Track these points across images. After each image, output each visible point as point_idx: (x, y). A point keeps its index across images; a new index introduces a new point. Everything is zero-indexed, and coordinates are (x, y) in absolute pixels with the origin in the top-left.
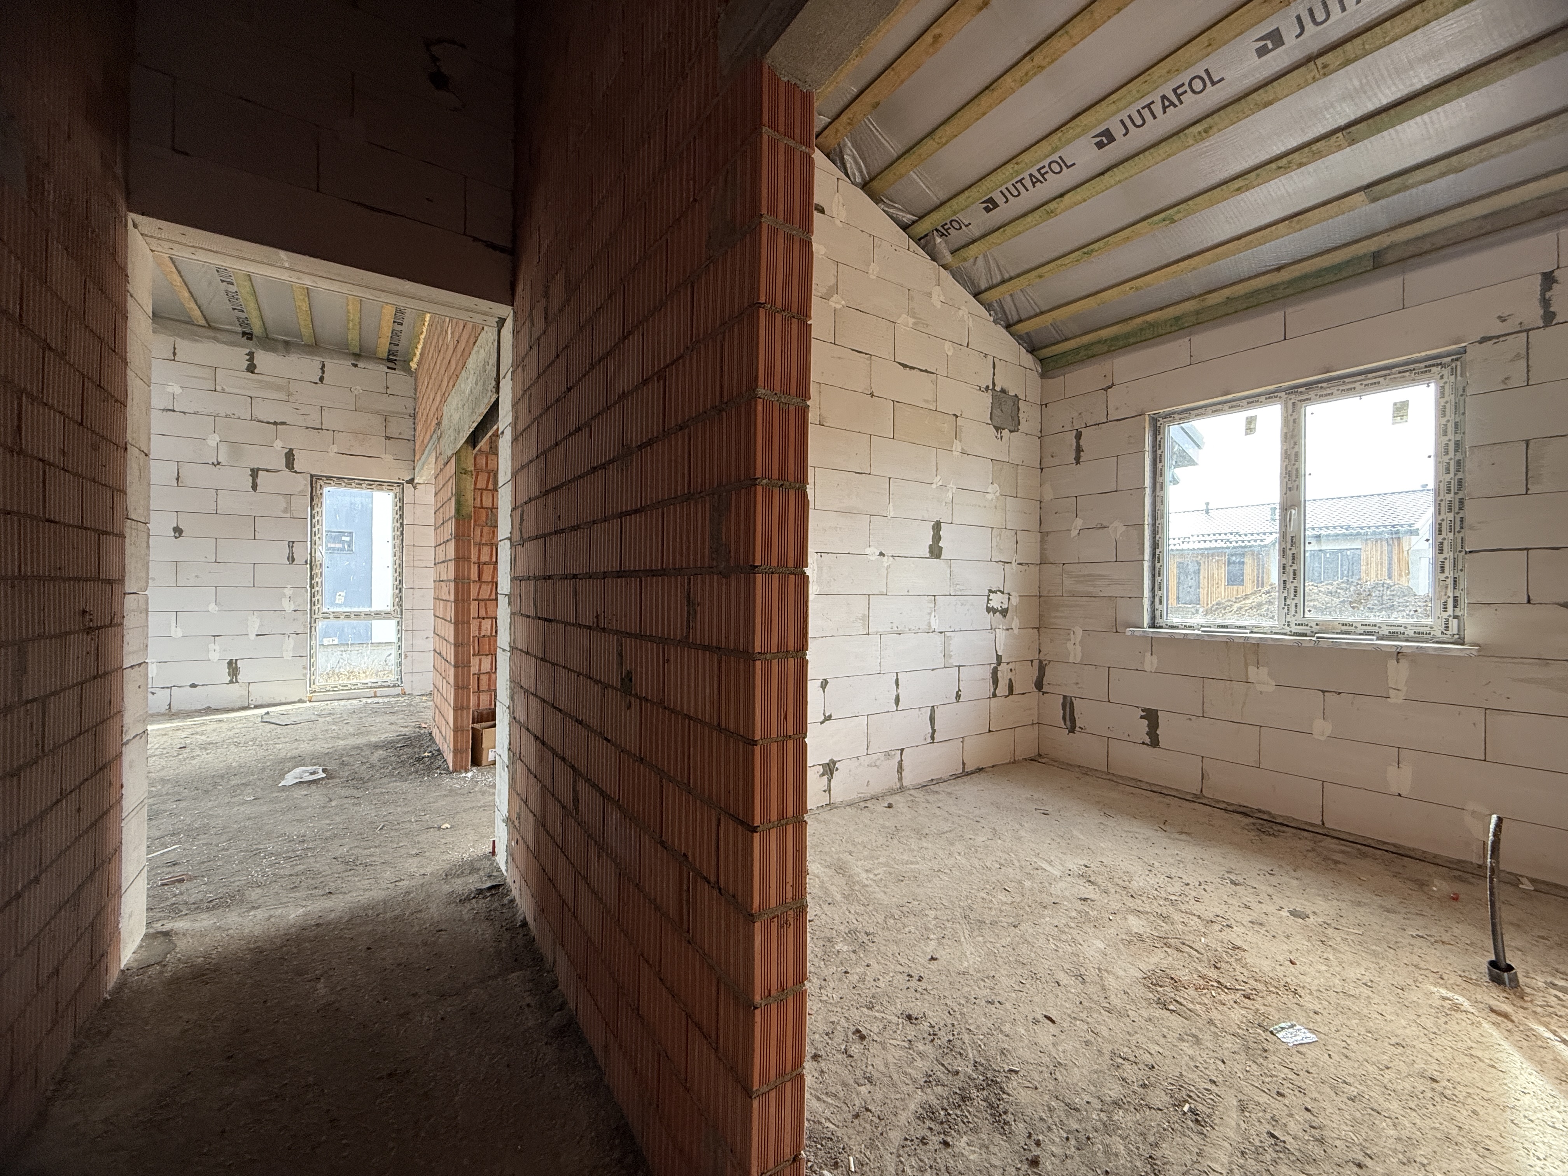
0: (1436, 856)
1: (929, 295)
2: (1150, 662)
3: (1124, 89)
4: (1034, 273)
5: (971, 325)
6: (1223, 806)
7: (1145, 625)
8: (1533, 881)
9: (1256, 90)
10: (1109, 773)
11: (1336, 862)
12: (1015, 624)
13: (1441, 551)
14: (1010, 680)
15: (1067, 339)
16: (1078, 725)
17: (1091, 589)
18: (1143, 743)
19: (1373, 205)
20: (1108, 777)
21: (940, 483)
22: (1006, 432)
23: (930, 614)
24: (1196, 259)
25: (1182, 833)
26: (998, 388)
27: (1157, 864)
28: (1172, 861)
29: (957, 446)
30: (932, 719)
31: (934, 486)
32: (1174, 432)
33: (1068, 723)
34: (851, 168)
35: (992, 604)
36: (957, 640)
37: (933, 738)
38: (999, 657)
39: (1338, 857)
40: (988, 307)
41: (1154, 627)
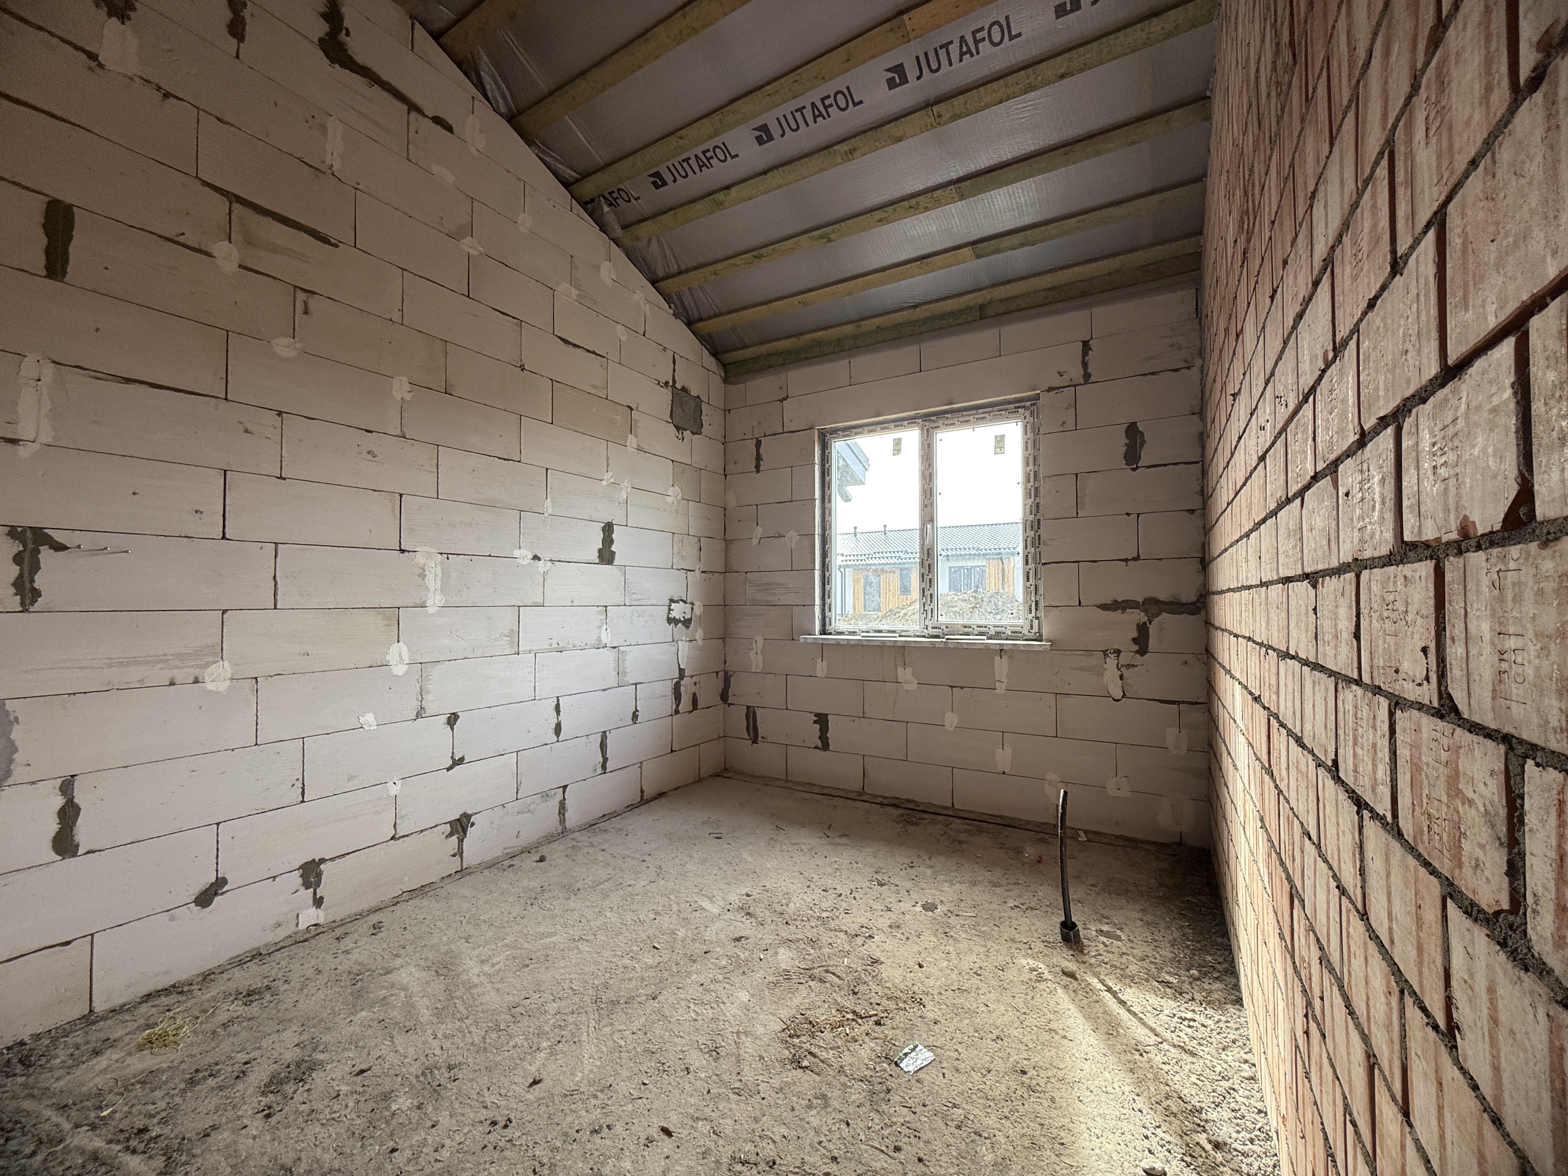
0: (1028, 822)
1: (598, 268)
2: (821, 668)
3: (777, 83)
4: (711, 269)
5: (648, 313)
6: (879, 800)
7: (817, 632)
8: (1086, 832)
9: (889, 122)
10: (787, 781)
11: (961, 843)
12: (699, 634)
13: (1027, 563)
14: (694, 694)
15: (746, 347)
16: (760, 734)
17: (770, 598)
18: (816, 748)
19: (979, 261)
20: (787, 785)
21: (612, 480)
22: (687, 433)
23: (600, 627)
24: (851, 283)
25: (842, 836)
26: (678, 386)
27: (816, 877)
28: (829, 870)
29: (632, 441)
30: (603, 746)
31: (604, 483)
32: (839, 447)
33: (751, 733)
34: (493, 92)
35: (673, 614)
36: (633, 656)
37: (604, 767)
38: (681, 671)
39: (962, 837)
40: (668, 299)
41: (825, 634)
